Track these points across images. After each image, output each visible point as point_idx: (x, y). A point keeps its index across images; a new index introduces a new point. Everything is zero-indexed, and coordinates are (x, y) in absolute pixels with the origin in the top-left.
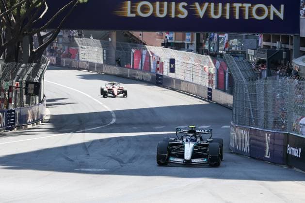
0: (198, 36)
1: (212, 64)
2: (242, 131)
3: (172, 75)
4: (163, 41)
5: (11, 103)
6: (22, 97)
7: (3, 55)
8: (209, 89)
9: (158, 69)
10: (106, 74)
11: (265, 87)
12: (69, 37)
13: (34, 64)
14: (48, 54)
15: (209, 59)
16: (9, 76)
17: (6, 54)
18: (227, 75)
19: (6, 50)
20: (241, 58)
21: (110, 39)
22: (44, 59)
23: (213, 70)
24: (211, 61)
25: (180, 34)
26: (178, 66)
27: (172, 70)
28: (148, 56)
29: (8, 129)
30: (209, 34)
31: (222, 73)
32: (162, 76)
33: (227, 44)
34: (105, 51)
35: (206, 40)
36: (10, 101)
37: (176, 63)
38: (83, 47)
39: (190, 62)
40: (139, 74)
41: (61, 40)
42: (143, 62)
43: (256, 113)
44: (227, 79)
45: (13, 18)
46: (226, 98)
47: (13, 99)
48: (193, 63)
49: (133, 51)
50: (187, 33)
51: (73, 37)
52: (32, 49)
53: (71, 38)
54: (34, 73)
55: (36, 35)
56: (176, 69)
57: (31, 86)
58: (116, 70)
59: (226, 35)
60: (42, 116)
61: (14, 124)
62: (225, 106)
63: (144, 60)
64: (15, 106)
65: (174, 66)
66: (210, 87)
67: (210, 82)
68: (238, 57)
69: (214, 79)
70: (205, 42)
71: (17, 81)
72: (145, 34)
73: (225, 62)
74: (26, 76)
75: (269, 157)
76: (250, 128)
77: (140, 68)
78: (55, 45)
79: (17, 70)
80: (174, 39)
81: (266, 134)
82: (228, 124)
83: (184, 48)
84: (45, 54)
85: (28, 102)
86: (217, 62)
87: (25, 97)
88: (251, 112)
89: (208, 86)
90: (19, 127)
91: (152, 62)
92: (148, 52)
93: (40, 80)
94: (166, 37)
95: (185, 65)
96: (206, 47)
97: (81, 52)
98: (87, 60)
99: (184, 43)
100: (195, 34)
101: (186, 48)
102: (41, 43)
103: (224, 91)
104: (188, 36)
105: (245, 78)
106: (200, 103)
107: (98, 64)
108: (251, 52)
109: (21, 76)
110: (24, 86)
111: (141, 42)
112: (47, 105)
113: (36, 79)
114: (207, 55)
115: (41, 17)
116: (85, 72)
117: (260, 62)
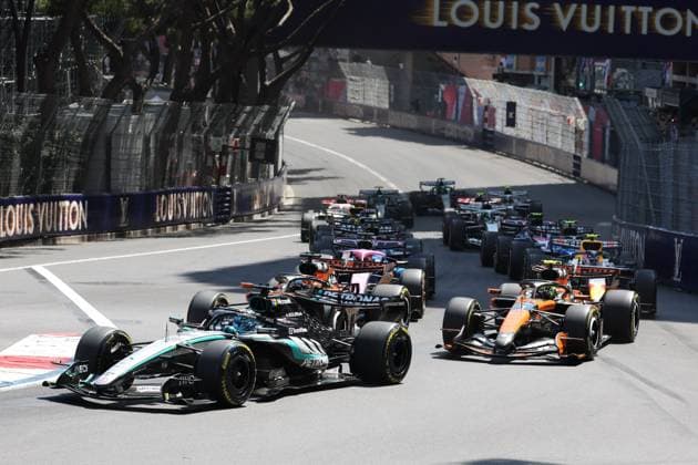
0: (558, 62)
1: (582, 112)
2: (633, 233)
3: (509, 131)
4: (495, 70)
5: (225, 174)
6: (243, 165)
7: (211, 90)
8: (576, 157)
9: (485, 120)
10: (394, 127)
11: (676, 155)
12: (330, 59)
13: (266, 107)
14: (291, 90)
15: (577, 103)
16: (221, 127)
17: (217, 88)
18: (608, 133)
19: (217, 82)
20: (633, 104)
21: (401, 66)
22: (285, 97)
23: (583, 122)
24: (580, 107)
25: (526, 59)
26: (521, 115)
27: (511, 122)
28: (468, 95)
29: (218, 222)
30: (578, 59)
31: (599, 129)
32: (492, 132)
33: (609, 77)
34: (392, 87)
35: (571, 70)
36: (222, 171)
37: (518, 109)
38: (353, 77)
39: (543, 109)
40: (452, 128)
41: (314, 65)
42: (460, 107)
43: (658, 201)
44: (607, 140)
45: (231, 26)
46: (607, 175)
47: (228, 169)
48: (549, 110)
49: (443, 87)
50: (538, 58)
51: (337, 61)
52: (263, 80)
53: (334, 63)
54: (267, 124)
55: (271, 56)
56: (518, 121)
57: (261, 146)
58: (412, 120)
59: (608, 61)
60: (279, 199)
61: (229, 213)
62: (603, 189)
63: (461, 104)
64: (232, 180)
65: (514, 115)
66: (579, 154)
67: (578, 145)
68: (628, 101)
69: (586, 139)
70: (570, 74)
71: (235, 137)
72: (464, 56)
73: (606, 110)
74: (253, 128)
75: (679, 280)
76: (648, 229)
77: (453, 117)
78: (304, 74)
79: (237, 117)
80: (514, 66)
81: (676, 240)
82: (608, 219)
83: (533, 82)
84: (287, 89)
85: (255, 174)
86: (592, 109)
87: (249, 166)
88: (650, 199)
89: (573, 152)
90: (237, 219)
91: (475, 107)
92: (468, 90)
93: (277, 135)
94: (501, 64)
95: (534, 114)
96: (572, 82)
97: (350, 86)
98: (360, 101)
99: (532, 75)
100: (553, 59)
101: (536, 82)
102: (279, 69)
103: (603, 161)
104: (540, 64)
105: (641, 139)
106: (561, 182)
107: (379, 109)
108: (651, 93)
109: (244, 127)
110: (248, 145)
111: (456, 70)
112: (290, 181)
113: (270, 134)
114: (573, 96)
115: (280, 23)
116: (357, 124)
117: (666, 110)
